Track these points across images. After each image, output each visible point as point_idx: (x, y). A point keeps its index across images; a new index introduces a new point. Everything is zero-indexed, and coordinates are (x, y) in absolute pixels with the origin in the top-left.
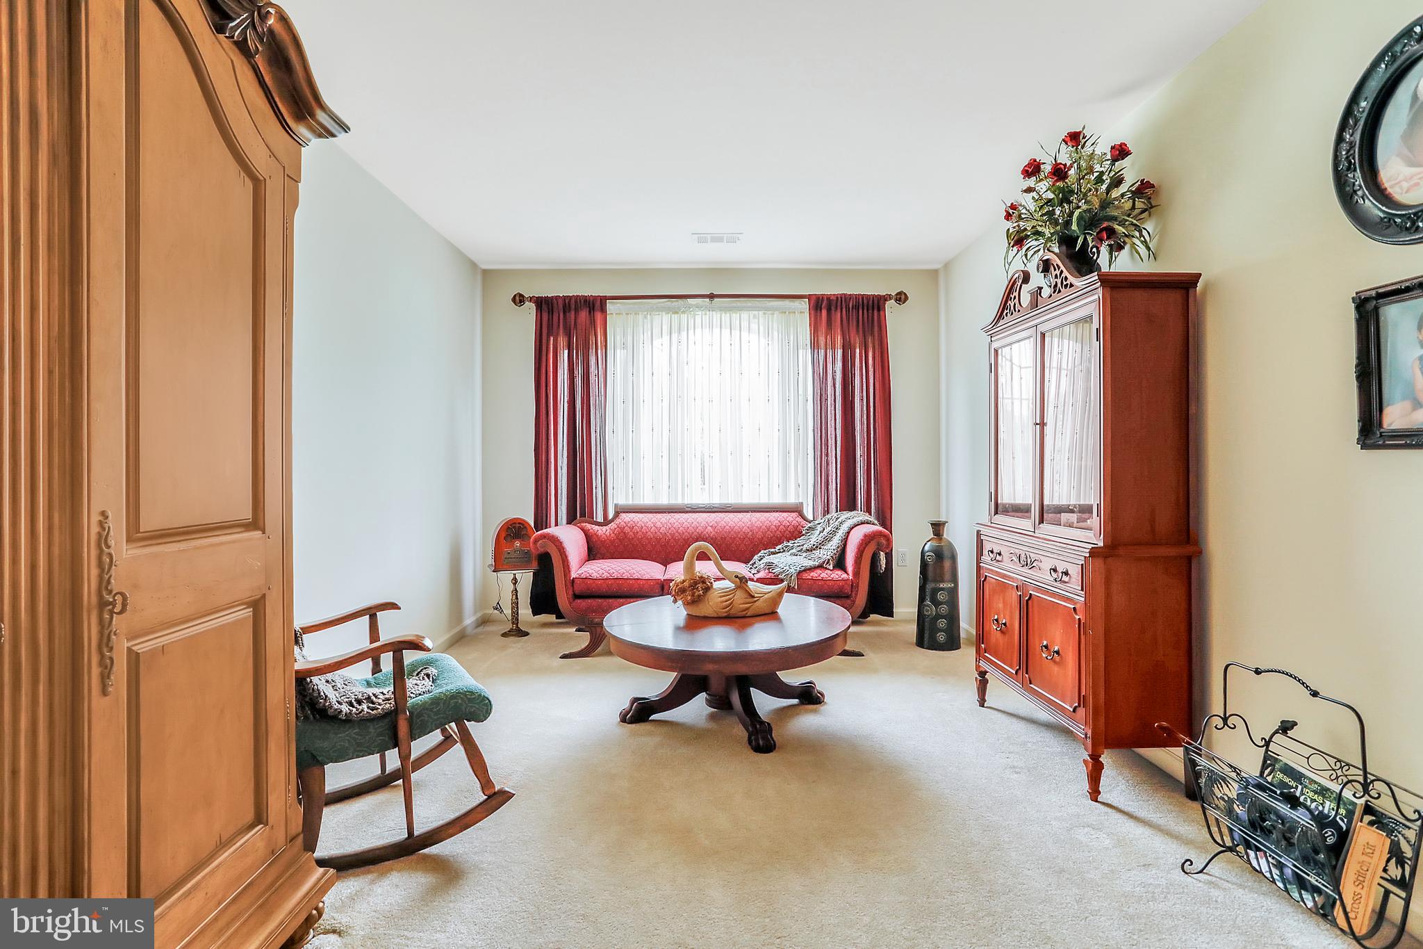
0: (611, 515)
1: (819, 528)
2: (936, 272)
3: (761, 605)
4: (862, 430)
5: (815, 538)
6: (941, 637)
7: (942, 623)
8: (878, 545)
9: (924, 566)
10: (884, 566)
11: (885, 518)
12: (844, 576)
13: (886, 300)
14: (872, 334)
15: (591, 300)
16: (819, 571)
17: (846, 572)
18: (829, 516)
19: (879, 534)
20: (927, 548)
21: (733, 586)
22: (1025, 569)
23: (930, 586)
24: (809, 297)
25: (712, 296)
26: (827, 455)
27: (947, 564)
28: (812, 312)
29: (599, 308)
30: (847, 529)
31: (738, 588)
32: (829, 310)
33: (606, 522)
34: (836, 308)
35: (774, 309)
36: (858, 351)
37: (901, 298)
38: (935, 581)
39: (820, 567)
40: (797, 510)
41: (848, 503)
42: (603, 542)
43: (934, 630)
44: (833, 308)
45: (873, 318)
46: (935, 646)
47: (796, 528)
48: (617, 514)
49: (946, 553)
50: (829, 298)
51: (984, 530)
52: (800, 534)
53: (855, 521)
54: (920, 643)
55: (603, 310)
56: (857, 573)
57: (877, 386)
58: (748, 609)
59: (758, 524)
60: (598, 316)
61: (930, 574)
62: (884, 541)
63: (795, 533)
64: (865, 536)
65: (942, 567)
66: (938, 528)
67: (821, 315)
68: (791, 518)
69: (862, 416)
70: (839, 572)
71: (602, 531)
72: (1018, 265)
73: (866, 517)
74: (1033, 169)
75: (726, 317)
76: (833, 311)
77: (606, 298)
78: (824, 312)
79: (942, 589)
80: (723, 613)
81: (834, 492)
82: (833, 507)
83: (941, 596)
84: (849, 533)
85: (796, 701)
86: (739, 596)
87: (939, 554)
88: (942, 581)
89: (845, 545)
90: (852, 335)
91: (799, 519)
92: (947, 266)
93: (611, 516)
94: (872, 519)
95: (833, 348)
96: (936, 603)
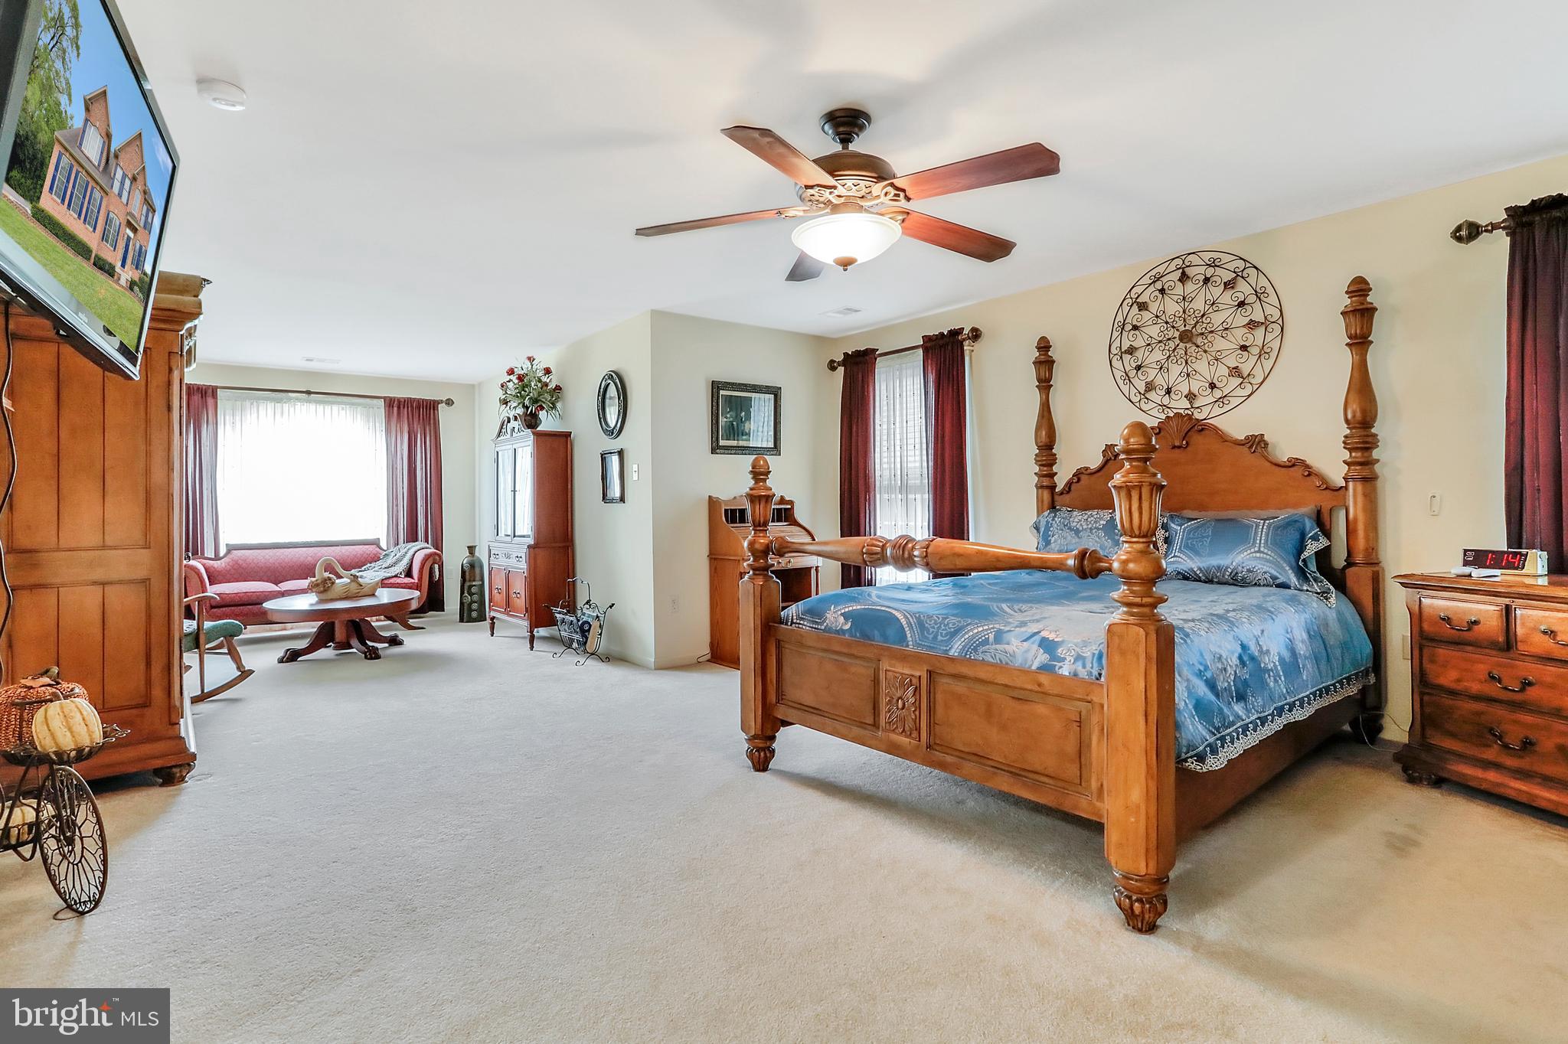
0: (222, 551)
1: (393, 554)
2: (473, 386)
3: (366, 590)
4: (422, 489)
5: (390, 561)
6: (474, 614)
7: (475, 606)
8: (435, 560)
9: (463, 572)
10: (437, 576)
11: (438, 544)
12: (413, 581)
13: (439, 403)
14: (430, 424)
15: (204, 388)
16: (395, 579)
17: (413, 579)
18: (399, 546)
19: (435, 554)
20: (464, 562)
21: (349, 581)
22: (508, 560)
23: (467, 584)
24: (385, 398)
25: (309, 393)
26: (397, 505)
27: (477, 570)
28: (387, 409)
29: (211, 394)
30: (413, 553)
31: (352, 581)
32: (399, 408)
33: (217, 558)
34: (404, 408)
35: (359, 404)
36: (419, 435)
37: (449, 402)
38: (470, 581)
39: (396, 576)
40: (376, 543)
41: (412, 537)
42: (219, 572)
43: (470, 610)
44: (402, 407)
45: (430, 414)
46: (471, 620)
47: (375, 555)
48: (229, 552)
49: (477, 565)
50: (399, 401)
51: (491, 544)
52: (379, 559)
53: (418, 547)
54: (462, 620)
55: (214, 396)
56: (420, 578)
57: (432, 459)
58: (359, 592)
59: (347, 553)
60: (210, 401)
61: (467, 577)
62: (437, 558)
63: (375, 559)
64: (425, 555)
65: (474, 573)
66: (471, 549)
67: (393, 412)
68: (371, 549)
69: (422, 480)
70: (409, 579)
71: (216, 564)
72: (504, 415)
73: (426, 545)
74: (511, 372)
75: (320, 408)
76: (402, 409)
77: (217, 387)
78: (395, 409)
79: (475, 585)
80: (344, 595)
81: (402, 531)
82: (401, 540)
83: (474, 590)
84: (414, 555)
85: (387, 645)
86: (354, 586)
87: (472, 566)
88: (474, 581)
89: (412, 562)
90: (415, 426)
91: (378, 549)
92: (480, 384)
93: (222, 554)
94: (429, 546)
95: (402, 433)
96: (471, 594)
